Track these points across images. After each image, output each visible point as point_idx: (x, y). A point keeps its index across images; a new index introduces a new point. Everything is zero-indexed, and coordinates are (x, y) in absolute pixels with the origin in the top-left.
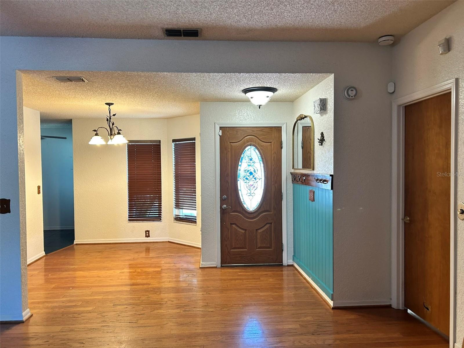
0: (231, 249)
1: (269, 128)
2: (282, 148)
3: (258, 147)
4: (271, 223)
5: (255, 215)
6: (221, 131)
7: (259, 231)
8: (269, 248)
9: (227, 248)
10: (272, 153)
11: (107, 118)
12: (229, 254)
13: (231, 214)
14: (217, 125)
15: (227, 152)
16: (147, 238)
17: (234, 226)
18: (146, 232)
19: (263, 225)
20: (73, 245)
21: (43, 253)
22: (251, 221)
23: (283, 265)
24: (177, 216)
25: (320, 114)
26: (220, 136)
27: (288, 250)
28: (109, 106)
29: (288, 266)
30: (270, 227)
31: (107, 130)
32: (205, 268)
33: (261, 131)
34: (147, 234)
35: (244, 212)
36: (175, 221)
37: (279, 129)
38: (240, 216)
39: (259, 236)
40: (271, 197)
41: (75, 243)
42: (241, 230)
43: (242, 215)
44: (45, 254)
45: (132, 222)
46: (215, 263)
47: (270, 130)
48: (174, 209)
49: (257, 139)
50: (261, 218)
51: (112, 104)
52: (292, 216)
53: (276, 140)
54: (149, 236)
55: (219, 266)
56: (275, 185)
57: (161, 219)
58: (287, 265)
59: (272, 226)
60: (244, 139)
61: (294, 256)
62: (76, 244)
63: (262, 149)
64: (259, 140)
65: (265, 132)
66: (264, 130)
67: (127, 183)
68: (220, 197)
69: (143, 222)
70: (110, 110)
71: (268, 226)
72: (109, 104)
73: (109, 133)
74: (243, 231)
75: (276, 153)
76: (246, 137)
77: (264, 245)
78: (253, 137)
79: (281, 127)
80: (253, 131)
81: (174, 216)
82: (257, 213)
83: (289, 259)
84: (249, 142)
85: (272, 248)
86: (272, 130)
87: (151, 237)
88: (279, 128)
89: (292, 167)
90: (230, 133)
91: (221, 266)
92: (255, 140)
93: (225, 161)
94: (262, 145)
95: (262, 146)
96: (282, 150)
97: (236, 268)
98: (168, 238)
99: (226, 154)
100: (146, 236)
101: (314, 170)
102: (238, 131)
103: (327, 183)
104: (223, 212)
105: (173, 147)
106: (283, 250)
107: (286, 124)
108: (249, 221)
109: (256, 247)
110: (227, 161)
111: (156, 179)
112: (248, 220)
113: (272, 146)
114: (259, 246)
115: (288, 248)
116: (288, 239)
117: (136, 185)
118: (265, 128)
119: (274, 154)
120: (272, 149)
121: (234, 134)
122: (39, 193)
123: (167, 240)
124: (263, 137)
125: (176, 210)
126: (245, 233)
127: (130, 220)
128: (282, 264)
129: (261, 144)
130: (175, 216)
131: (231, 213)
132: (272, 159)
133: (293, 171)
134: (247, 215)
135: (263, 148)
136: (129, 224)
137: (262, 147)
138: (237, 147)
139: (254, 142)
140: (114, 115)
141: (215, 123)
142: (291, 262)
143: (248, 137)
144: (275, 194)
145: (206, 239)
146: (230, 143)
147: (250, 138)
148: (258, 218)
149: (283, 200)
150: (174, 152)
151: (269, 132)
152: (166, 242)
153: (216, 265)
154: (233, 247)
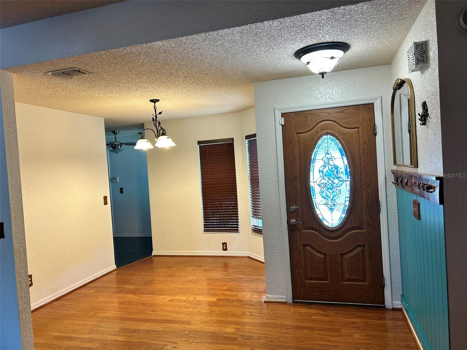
0: (306, 280)
1: (353, 107)
2: (375, 134)
3: (337, 136)
4: (364, 246)
5: (338, 233)
6: (283, 118)
7: (347, 256)
8: (363, 281)
9: (300, 278)
10: (361, 142)
11: (153, 118)
12: (303, 287)
13: (303, 232)
14: (277, 111)
15: (293, 146)
16: (224, 252)
17: (308, 248)
18: (223, 244)
19: (352, 249)
20: (151, 256)
21: (114, 267)
22: (333, 242)
23: (386, 308)
24: (255, 227)
25: (420, 71)
26: (282, 125)
27: (393, 286)
28: (155, 103)
29: (394, 310)
30: (363, 251)
31: (154, 131)
32: (270, 302)
33: (342, 112)
34: (225, 247)
35: (322, 230)
36: (254, 233)
37: (369, 108)
38: (316, 235)
39: (345, 264)
40: (362, 207)
41: (153, 254)
42: (318, 255)
43: (319, 233)
44: (116, 268)
45: (207, 232)
46: (285, 297)
47: (354, 109)
48: (252, 218)
49: (337, 125)
50: (348, 238)
51: (158, 101)
52: (398, 236)
53: (365, 124)
54: (226, 249)
55: (289, 302)
56: (367, 190)
57: (238, 230)
58: (392, 308)
59: (365, 250)
60: (317, 126)
61: (402, 295)
62: (155, 256)
63: (344, 139)
64: (339, 126)
65: (348, 113)
66: (346, 111)
67: (200, 189)
68: (286, 208)
69: (219, 233)
70: (155, 107)
71: (360, 249)
72: (154, 101)
73: (156, 135)
74: (322, 256)
75: (366, 143)
76: (321, 124)
77: (355, 277)
78: (331, 122)
79: (374, 104)
80: (330, 114)
81: (252, 227)
82: (341, 232)
83: (395, 300)
84: (324, 130)
85: (367, 282)
86: (358, 110)
87: (229, 251)
88: (370, 106)
89: (393, 162)
90: (297, 120)
91: (293, 302)
92: (332, 126)
93: (291, 159)
94: (344, 132)
95: (343, 134)
96: (376, 137)
97: (313, 306)
98: (247, 252)
99: (292, 149)
100: (224, 249)
101: (417, 167)
102: (307, 116)
103: (434, 191)
104: (291, 228)
105: (247, 145)
106: (384, 286)
107: (380, 98)
108: (330, 242)
109: (343, 279)
110: (294, 159)
111: (231, 184)
112: (328, 240)
113: (360, 133)
114: (347, 277)
115: (393, 284)
116: (392, 270)
117: (210, 191)
118: (348, 108)
119: (363, 144)
120: (361, 137)
121: (302, 121)
122: (106, 203)
123: (247, 255)
124: (346, 120)
125: (254, 220)
126: (325, 258)
127: (205, 231)
128: (384, 307)
129: (342, 132)
130: (254, 227)
131: (303, 230)
132: (361, 151)
133: (395, 168)
134: (326, 233)
135: (346, 137)
136: (204, 235)
137: (344, 136)
138: (307, 139)
139: (332, 130)
140: (160, 113)
141: (274, 109)
142: (398, 304)
143: (323, 123)
144: (368, 203)
145: (271, 264)
146: (297, 133)
147: (325, 124)
148: (344, 237)
149: (381, 212)
150: (248, 150)
151: (354, 113)
152: (246, 257)
153: (286, 299)
154: (309, 277)
